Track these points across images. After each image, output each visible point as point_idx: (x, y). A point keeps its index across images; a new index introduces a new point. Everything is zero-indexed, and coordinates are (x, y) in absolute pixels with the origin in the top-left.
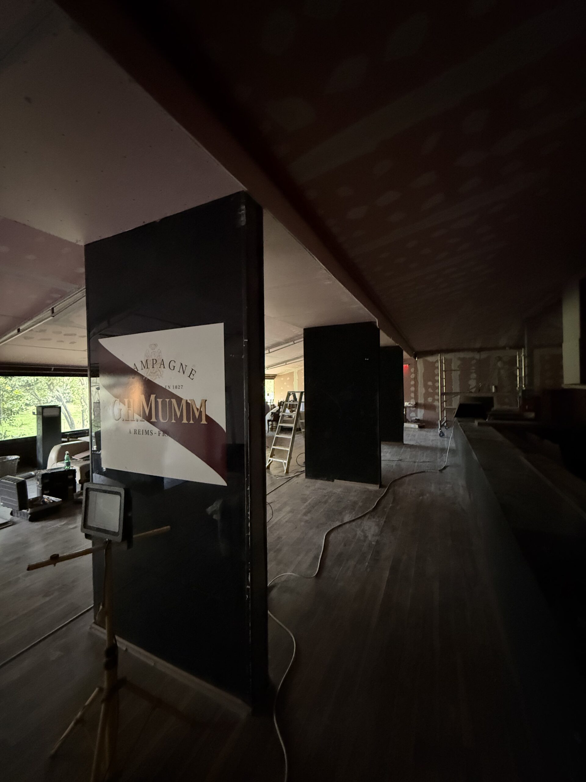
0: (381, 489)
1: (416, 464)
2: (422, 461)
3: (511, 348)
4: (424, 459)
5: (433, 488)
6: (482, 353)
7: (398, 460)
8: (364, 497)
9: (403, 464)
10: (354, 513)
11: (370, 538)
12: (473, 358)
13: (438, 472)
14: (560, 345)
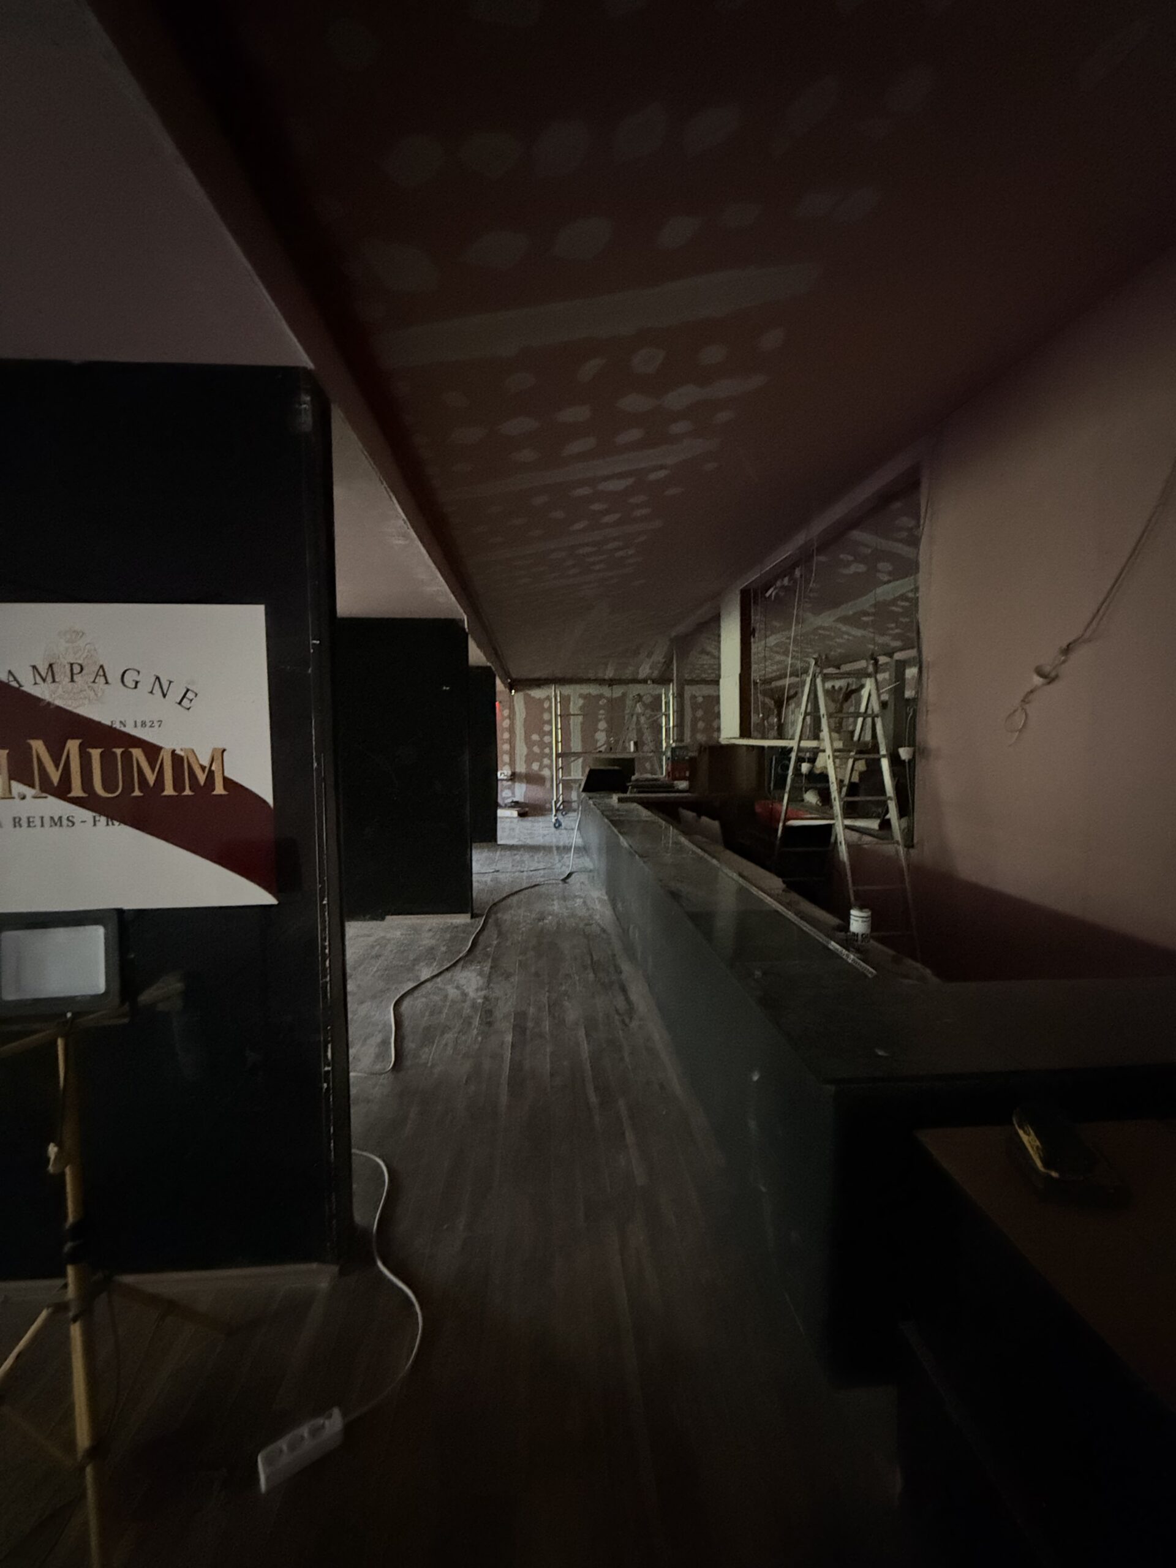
0: (473, 920)
1: (525, 873)
2: (532, 869)
3: (654, 681)
4: (535, 866)
5: (556, 907)
6: (614, 687)
7: (493, 872)
8: (448, 936)
9: (503, 877)
10: (435, 964)
11: (472, 994)
12: (601, 696)
13: (560, 882)
14: (716, 682)
